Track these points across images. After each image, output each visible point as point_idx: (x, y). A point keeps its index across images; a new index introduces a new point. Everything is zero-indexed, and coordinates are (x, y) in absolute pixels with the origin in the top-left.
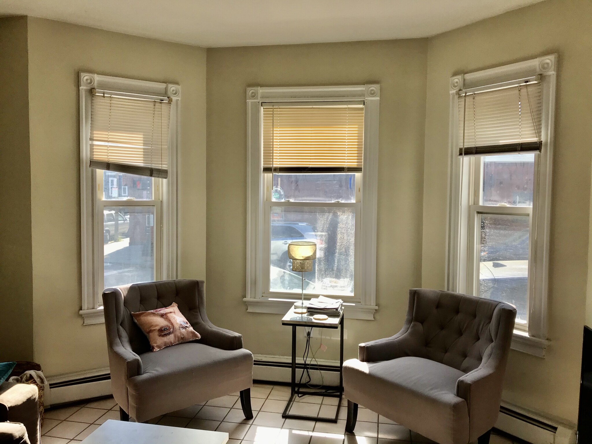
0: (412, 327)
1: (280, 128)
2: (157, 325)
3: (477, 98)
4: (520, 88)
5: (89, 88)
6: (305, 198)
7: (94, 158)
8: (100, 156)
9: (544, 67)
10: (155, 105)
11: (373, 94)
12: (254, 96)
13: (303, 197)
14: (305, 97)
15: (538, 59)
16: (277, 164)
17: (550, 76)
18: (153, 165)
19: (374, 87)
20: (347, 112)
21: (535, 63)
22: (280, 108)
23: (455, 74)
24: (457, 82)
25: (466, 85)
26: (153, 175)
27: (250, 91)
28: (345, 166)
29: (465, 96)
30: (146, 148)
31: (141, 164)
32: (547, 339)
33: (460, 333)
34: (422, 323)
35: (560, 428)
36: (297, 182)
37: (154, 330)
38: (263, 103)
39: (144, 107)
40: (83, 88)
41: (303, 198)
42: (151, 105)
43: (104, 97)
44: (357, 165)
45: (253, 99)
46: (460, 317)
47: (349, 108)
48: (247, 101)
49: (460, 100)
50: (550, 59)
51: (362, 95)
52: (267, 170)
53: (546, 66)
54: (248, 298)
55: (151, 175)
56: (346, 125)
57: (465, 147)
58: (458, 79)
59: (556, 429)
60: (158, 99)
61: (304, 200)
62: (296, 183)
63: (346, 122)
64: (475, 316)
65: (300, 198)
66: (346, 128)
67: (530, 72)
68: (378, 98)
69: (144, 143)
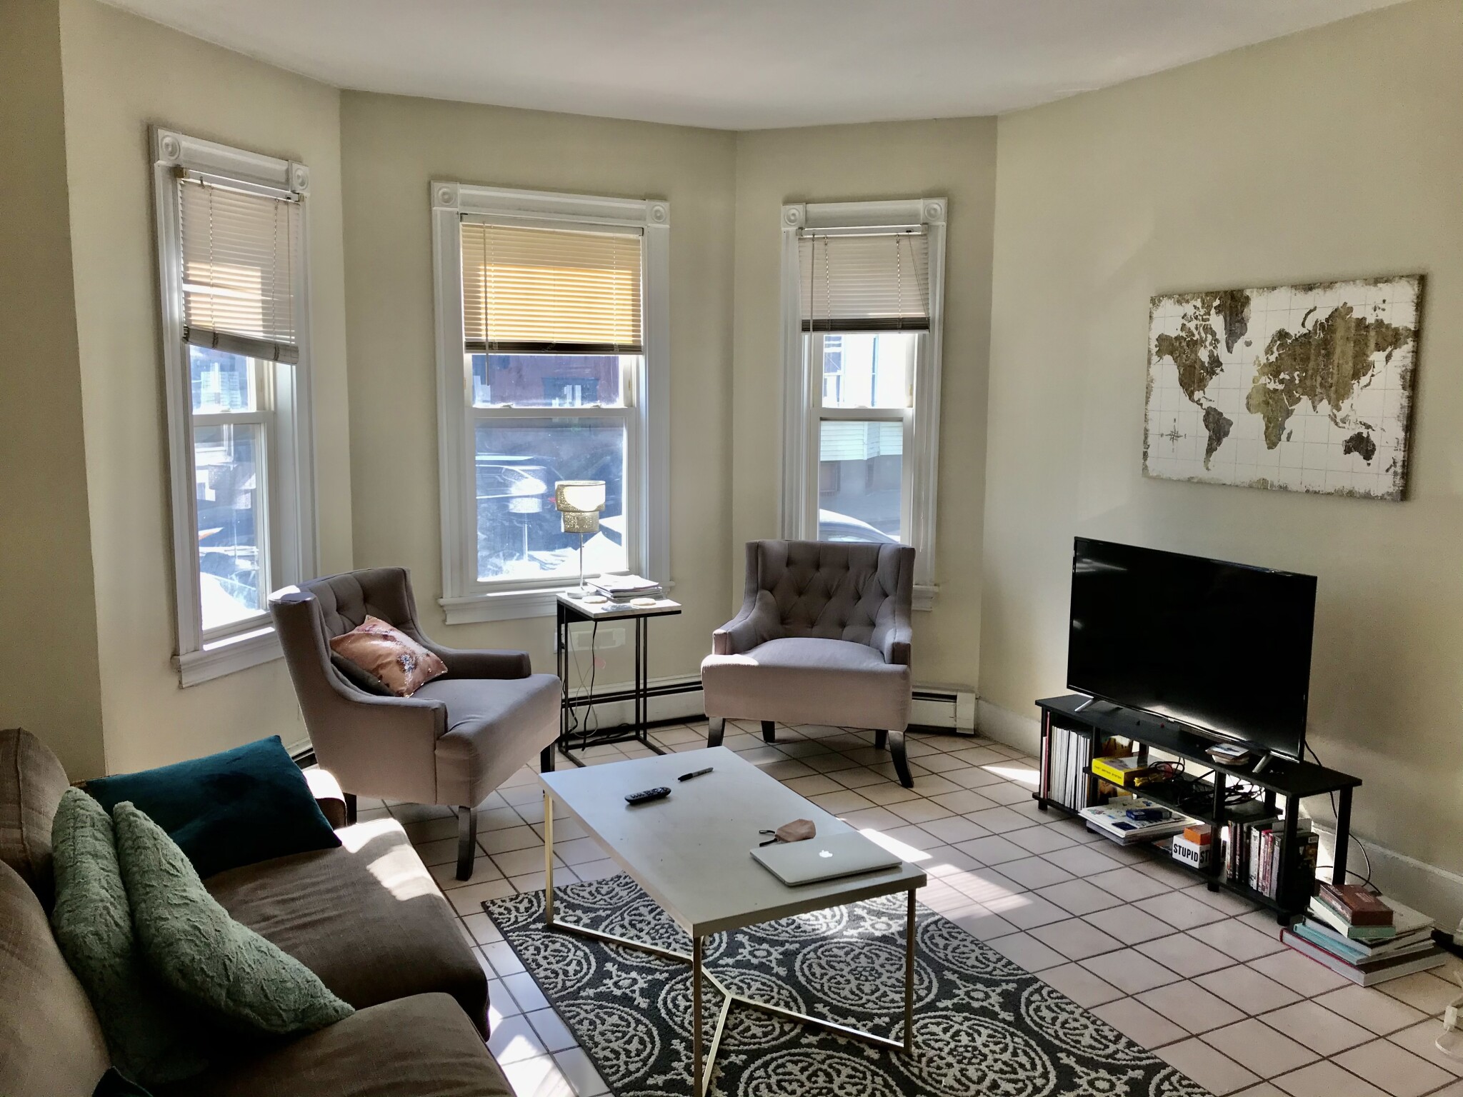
0: (760, 599)
1: (496, 265)
2: (389, 655)
3: (832, 245)
4: (898, 239)
5: (170, 164)
6: (535, 401)
7: (193, 323)
8: (203, 318)
9: (931, 213)
10: (276, 208)
11: (658, 217)
12: (448, 200)
13: (531, 398)
14: (544, 212)
15: (921, 201)
16: (495, 335)
17: (938, 226)
18: (278, 336)
19: (661, 207)
20: (614, 245)
21: (919, 205)
22: (495, 228)
23: (788, 201)
24: (794, 215)
25: (809, 221)
26: (279, 359)
27: (440, 189)
28: (613, 343)
29: (813, 239)
30: (267, 301)
31: (259, 335)
32: (935, 585)
33: (829, 596)
34: (771, 591)
35: (960, 696)
36: (519, 370)
37: (389, 663)
38: (464, 216)
39: (259, 210)
40: (162, 163)
41: (530, 402)
42: (271, 207)
43: (202, 185)
44: (633, 341)
45: (447, 206)
46: (824, 573)
47: (617, 239)
48: (434, 208)
49: (801, 244)
50: (938, 205)
51: (641, 217)
52: (472, 346)
53: (932, 212)
54: (447, 599)
55: (276, 359)
56: (612, 268)
57: (814, 318)
58: (797, 210)
59: (954, 698)
60: (281, 195)
61: (534, 404)
62: (518, 373)
63: (613, 263)
64: (848, 568)
65: (525, 401)
66: (612, 273)
67: (913, 217)
68: (668, 226)
69: (263, 290)
